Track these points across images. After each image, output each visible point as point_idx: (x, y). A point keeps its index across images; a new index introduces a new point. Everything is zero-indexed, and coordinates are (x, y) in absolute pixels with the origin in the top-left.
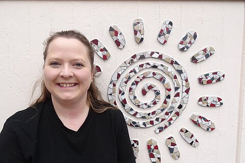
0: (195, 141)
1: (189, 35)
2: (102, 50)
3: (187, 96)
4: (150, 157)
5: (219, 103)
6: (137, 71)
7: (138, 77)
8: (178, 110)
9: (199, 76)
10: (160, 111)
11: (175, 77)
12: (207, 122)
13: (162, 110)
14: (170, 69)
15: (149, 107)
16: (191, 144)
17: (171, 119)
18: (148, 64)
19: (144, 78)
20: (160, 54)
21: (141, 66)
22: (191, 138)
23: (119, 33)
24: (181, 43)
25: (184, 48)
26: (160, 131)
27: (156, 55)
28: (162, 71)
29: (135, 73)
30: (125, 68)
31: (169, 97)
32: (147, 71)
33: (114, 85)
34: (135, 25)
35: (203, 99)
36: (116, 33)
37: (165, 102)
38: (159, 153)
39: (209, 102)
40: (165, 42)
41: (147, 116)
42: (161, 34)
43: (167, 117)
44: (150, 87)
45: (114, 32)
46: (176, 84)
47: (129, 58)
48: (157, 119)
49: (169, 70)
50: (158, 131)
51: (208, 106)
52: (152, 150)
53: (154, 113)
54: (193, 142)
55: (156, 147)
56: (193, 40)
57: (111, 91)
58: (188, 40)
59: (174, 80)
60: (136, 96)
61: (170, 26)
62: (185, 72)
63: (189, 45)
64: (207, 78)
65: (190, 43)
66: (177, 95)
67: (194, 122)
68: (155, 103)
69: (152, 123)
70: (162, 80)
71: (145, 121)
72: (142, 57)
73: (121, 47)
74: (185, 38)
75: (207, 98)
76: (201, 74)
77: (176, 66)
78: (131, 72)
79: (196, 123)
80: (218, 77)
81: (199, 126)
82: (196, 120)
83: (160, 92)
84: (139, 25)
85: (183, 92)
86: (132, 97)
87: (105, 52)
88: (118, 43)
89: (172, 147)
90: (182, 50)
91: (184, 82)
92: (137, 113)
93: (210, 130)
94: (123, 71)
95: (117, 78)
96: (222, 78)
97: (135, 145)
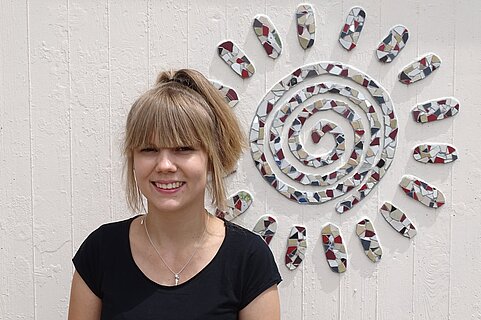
0: (408, 227)
1: (394, 34)
2: (239, 61)
3: (393, 144)
4: (328, 258)
5: (450, 156)
6: (303, 99)
7: (304, 110)
8: (377, 170)
9: (413, 108)
10: (344, 172)
11: (372, 110)
12: (430, 192)
13: (349, 170)
14: (362, 95)
15: (325, 164)
16: (402, 232)
17: (365, 187)
18: (323, 86)
19: (315, 110)
20: (344, 68)
21: (311, 89)
22: (402, 221)
23: (271, 30)
24: (381, 48)
25: (385, 58)
26: (345, 209)
27: (336, 71)
28: (348, 98)
29: (300, 101)
30: (281, 93)
31: (360, 146)
32: (320, 98)
33: (262, 125)
34: (298, 16)
35: (422, 149)
36: (266, 31)
37: (354, 155)
38: (342, 251)
39: (433, 154)
40: (353, 46)
41: (320, 181)
42: (345, 31)
43: (357, 182)
44: (327, 128)
45: (261, 28)
46: (372, 122)
47: (288, 76)
48: (340, 187)
49: (361, 97)
50: (341, 209)
51: (430, 161)
52: (330, 244)
53: (333, 176)
54: (405, 228)
55: (338, 240)
56: (401, 44)
57: (255, 136)
58: (393, 43)
59: (369, 114)
60: (301, 143)
61: (361, 19)
62: (389, 100)
63: (395, 52)
64: (428, 111)
65: (397, 48)
67: (406, 191)
68: (335, 158)
69: (330, 193)
70: (348, 115)
71: (317, 190)
72: (312, 74)
73: (274, 55)
74: (388, 40)
75: (429, 147)
76: (418, 103)
77: (372, 89)
78: (293, 100)
79: (410, 194)
80: (448, 110)
81: (416, 198)
82: (409, 188)
83: (345, 137)
84: (307, 15)
85: (385, 137)
86: (294, 147)
87: (246, 64)
88: (268, 49)
89: (367, 239)
90: (383, 60)
91: (388, 118)
92: (303, 175)
93: (435, 206)
94: (277, 98)
95: (268, 112)
96: (454, 111)
97: (300, 236)
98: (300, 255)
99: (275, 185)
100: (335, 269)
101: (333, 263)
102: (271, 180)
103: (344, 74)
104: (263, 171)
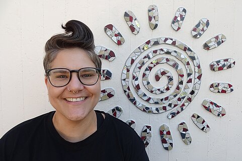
0: (206, 127)
1: (201, 22)
2: (116, 35)
3: (199, 82)
4: (163, 143)
5: (229, 89)
6: (151, 57)
7: (152, 63)
8: (190, 96)
9: (210, 63)
10: (172, 97)
11: (188, 64)
12: (218, 108)
13: (175, 96)
14: (184, 55)
15: (162, 92)
16: (203, 129)
17: (183, 105)
18: (162, 50)
19: (157, 63)
20: (174, 40)
21: (155, 52)
22: (203, 123)
23: (134, 18)
24: (194, 30)
25: (196, 35)
26: (173, 117)
27: (170, 42)
28: (175, 57)
29: (149, 58)
30: (139, 53)
31: (181, 83)
32: (160, 56)
33: (128, 71)
34: (149, 11)
35: (214, 86)
36: (131, 19)
37: (178, 88)
38: (171, 139)
39: (220, 88)
40: (179, 28)
41: (160, 102)
42: (175, 20)
43: (179, 102)
44: (163, 73)
45: (129, 17)
46: (188, 70)
47: (142, 43)
48: (170, 105)
49: (182, 56)
50: (170, 117)
52: (164, 135)
53: (166, 99)
54: (204, 127)
55: (169, 133)
56: (205, 28)
57: (124, 77)
58: (201, 27)
59: (186, 66)
60: (149, 81)
61: (184, 13)
62: (198, 58)
63: (202, 32)
64: (218, 65)
65: (203, 30)
66: (190, 81)
67: (205, 107)
68: (168, 89)
70: (175, 66)
71: (157, 106)
72: (156, 43)
73: (135, 32)
74: (198, 25)
75: (219, 84)
76: (213, 61)
77: (189, 53)
78: (145, 57)
79: (208, 109)
80: (229, 64)
82: (207, 106)
83: (173, 78)
84: (154, 11)
85: (195, 78)
86: (145, 83)
87: (120, 37)
88: (132, 29)
89: (184, 133)
90: (195, 37)
91: (197, 68)
92: (150, 98)
94: (137, 56)
95: (131, 64)
96: (233, 65)
97: (148, 130)
98: (148, 141)
99: (135, 104)
100: (167, 149)
101: (166, 146)
102: (133, 101)
103: (174, 43)
104: (128, 96)
